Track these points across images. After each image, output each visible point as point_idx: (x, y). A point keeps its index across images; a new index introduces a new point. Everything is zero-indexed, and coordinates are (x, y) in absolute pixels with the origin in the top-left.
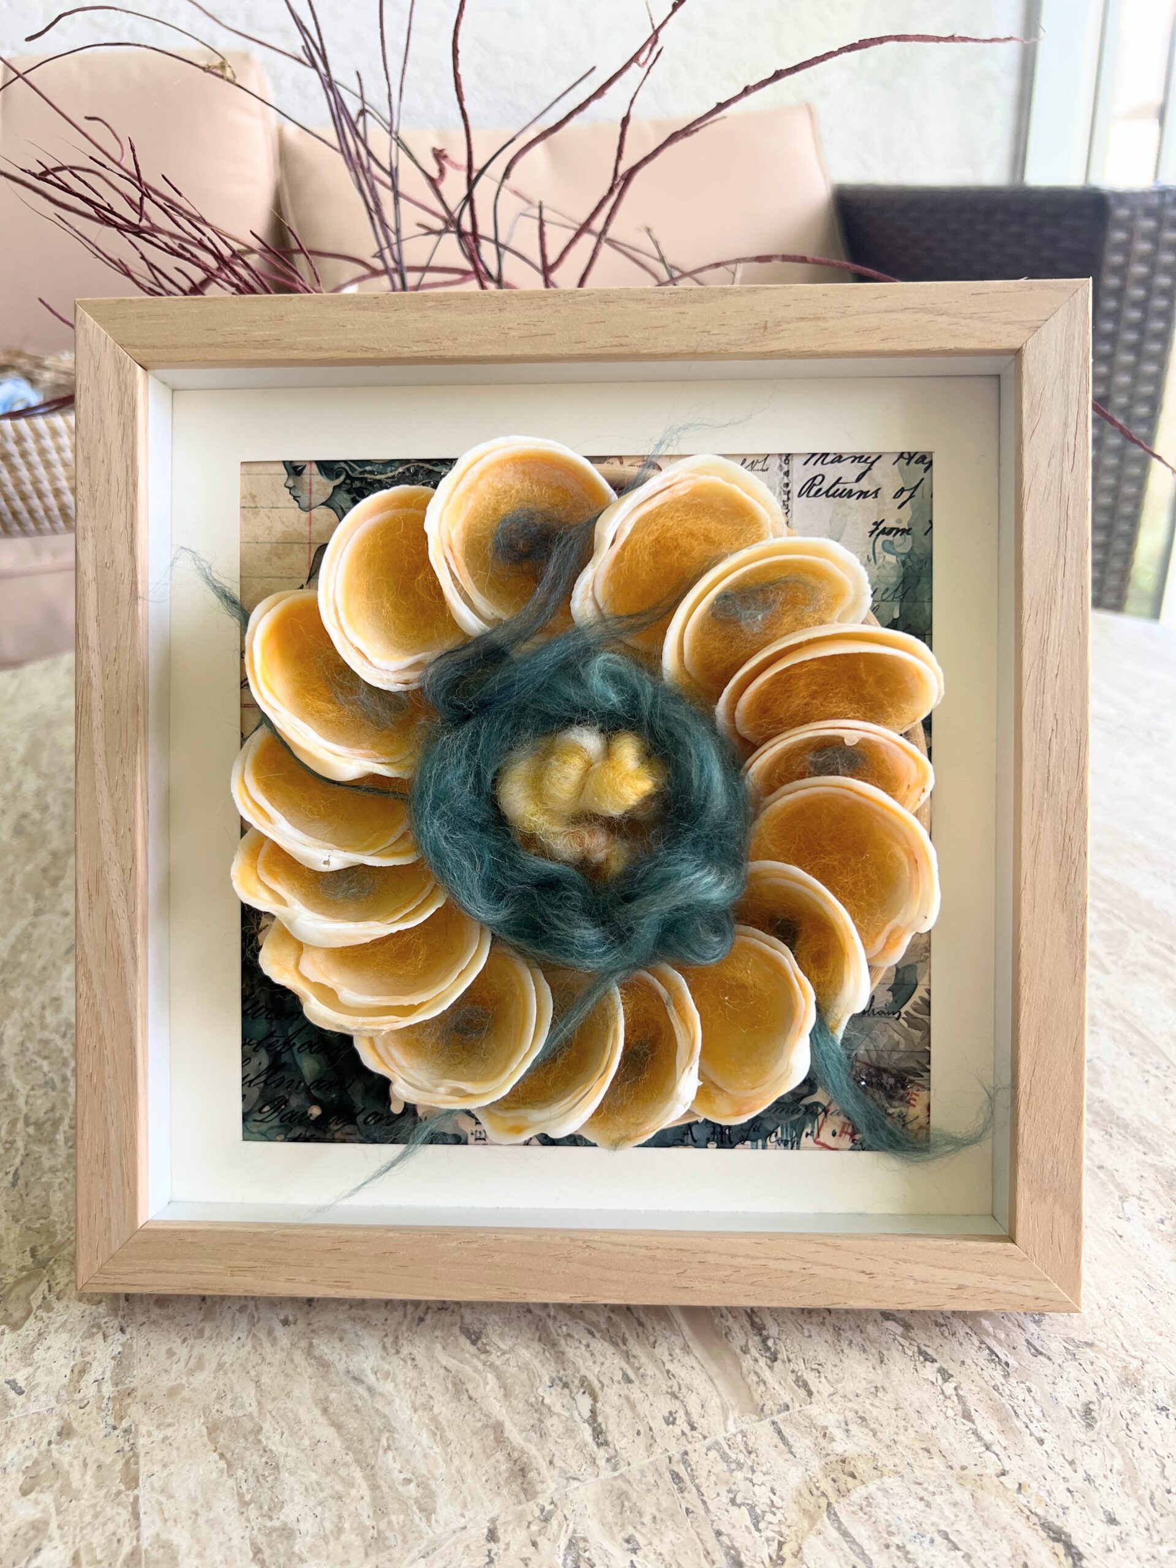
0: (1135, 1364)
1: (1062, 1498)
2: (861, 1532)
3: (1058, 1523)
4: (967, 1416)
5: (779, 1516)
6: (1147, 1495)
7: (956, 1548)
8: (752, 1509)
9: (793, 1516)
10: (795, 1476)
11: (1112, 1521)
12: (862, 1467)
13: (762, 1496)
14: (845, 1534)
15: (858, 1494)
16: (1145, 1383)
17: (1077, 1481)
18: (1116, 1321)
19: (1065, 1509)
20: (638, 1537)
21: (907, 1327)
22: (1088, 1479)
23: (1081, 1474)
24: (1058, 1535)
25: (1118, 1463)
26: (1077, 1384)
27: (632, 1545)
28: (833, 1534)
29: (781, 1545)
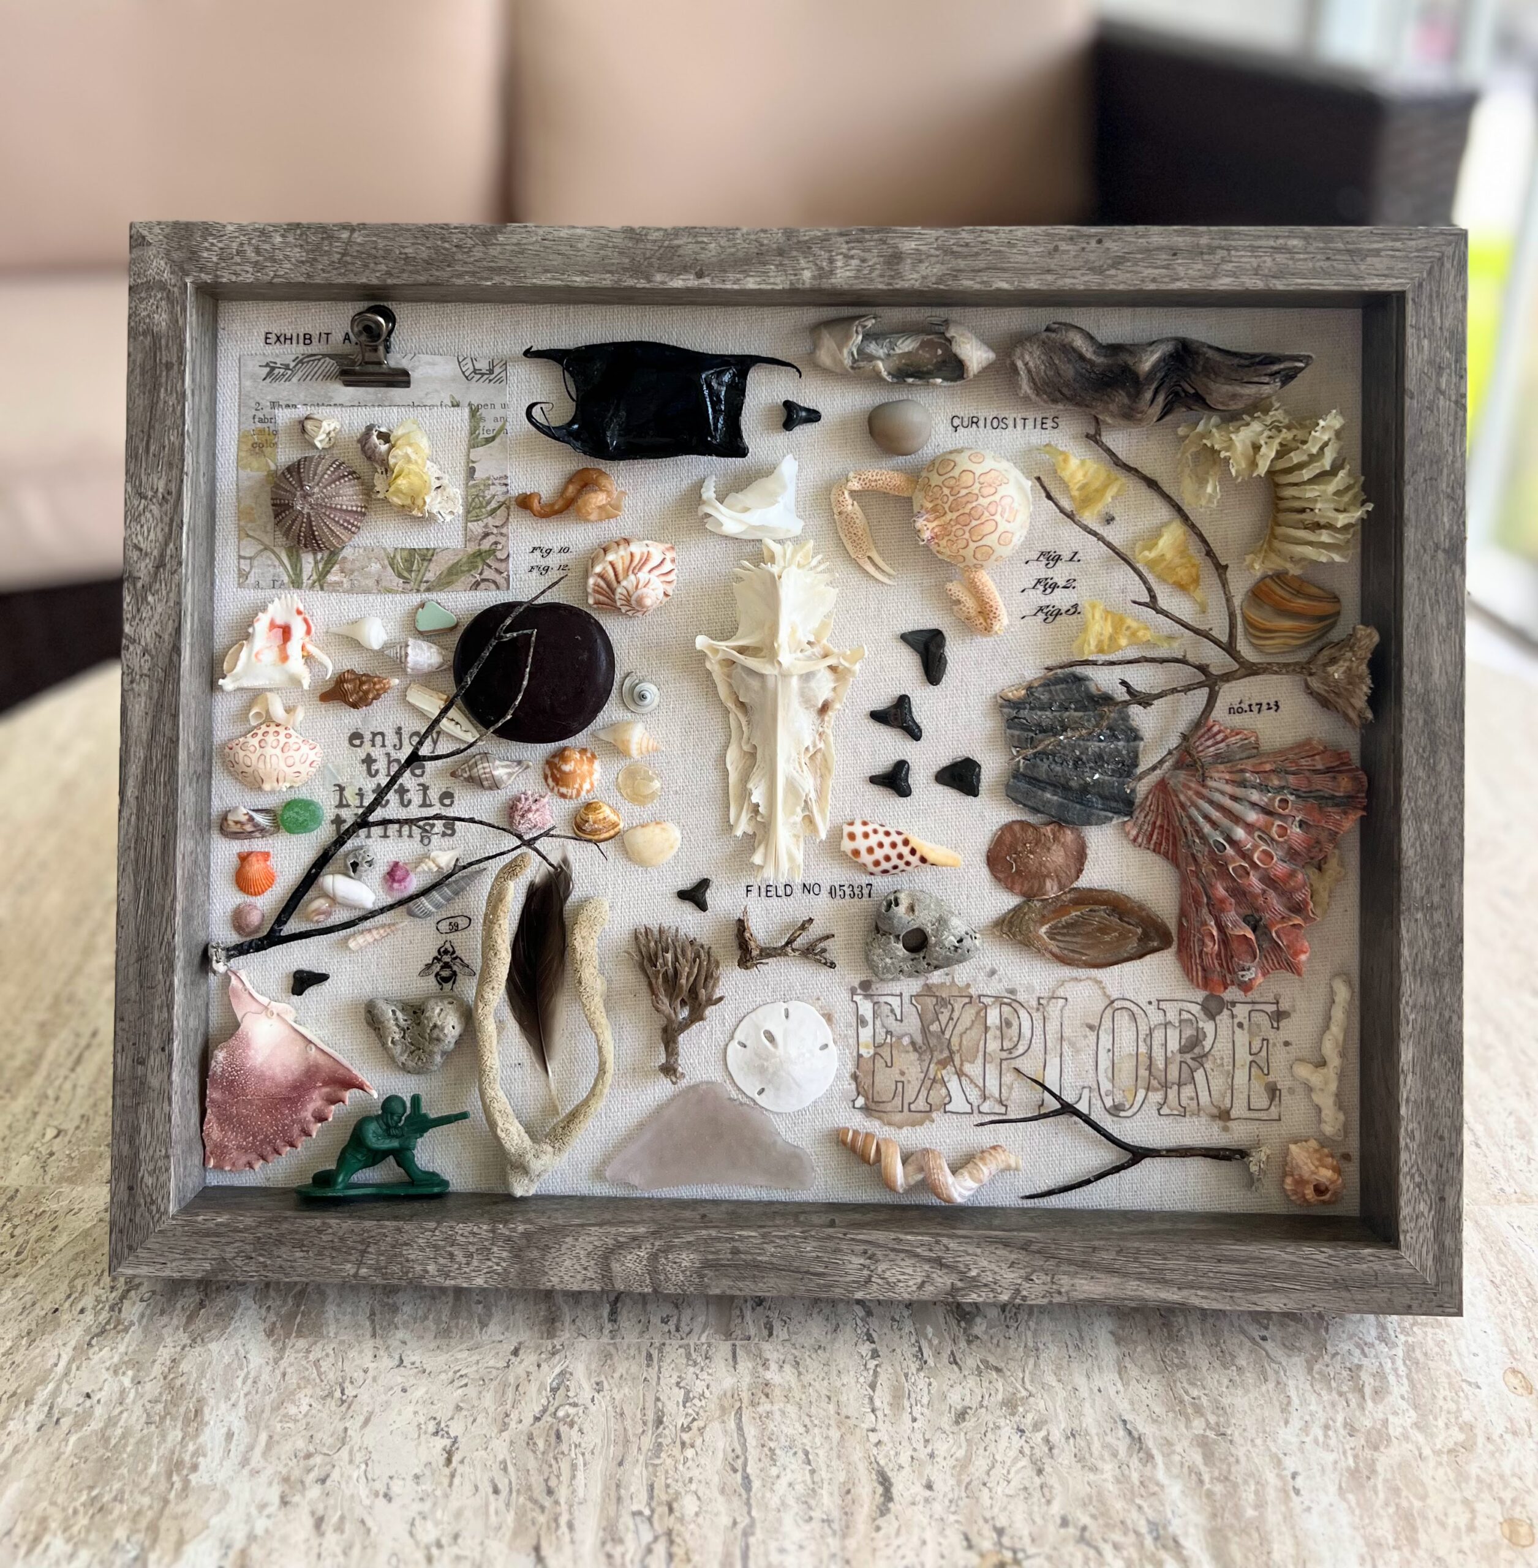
0: (1024, 1393)
1: (904, 1459)
2: (751, 1431)
3: (890, 1474)
4: (873, 1386)
5: (703, 1403)
6: (967, 1480)
7: (809, 1463)
8: (687, 1392)
9: (713, 1406)
10: (728, 1382)
11: (929, 1487)
12: (777, 1393)
13: (699, 1387)
14: (740, 1428)
15: (765, 1407)
16: (1021, 1409)
17: (923, 1453)
18: (1031, 1362)
19: (901, 1467)
20: (605, 1384)
21: (869, 1313)
22: (932, 1456)
23: (929, 1450)
24: (885, 1482)
25: (960, 1453)
26: (968, 1392)
27: (599, 1387)
28: (732, 1425)
29: (694, 1420)
